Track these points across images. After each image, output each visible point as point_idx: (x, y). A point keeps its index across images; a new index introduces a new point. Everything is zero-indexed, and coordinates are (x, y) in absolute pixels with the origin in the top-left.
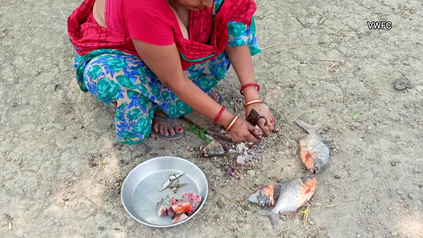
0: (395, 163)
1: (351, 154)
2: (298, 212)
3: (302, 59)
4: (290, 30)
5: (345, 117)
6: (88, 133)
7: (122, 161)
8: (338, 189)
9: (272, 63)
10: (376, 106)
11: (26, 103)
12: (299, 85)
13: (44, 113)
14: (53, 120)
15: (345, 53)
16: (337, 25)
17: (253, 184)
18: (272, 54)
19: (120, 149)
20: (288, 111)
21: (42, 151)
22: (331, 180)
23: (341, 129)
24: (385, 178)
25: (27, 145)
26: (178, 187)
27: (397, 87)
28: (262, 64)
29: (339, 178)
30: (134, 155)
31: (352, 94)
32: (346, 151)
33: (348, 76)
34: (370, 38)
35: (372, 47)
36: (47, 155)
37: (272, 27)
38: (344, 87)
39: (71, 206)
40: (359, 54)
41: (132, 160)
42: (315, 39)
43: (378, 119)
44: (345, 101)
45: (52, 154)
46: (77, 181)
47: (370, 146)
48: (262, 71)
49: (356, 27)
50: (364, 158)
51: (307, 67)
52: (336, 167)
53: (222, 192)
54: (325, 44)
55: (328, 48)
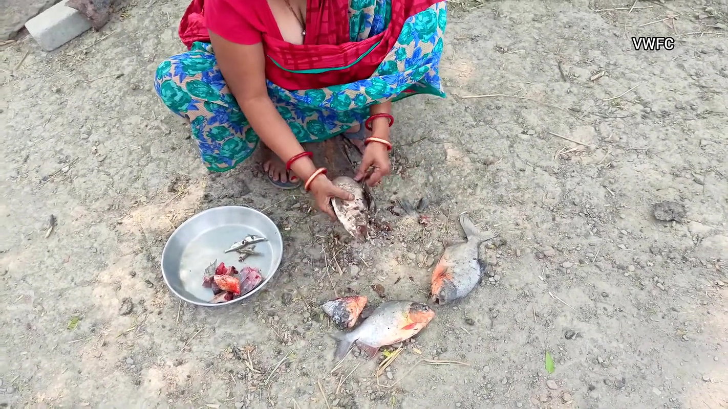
0: (572, 336)
1: (513, 294)
2: (382, 351)
3: (529, 127)
4: (537, 78)
5: (540, 235)
6: (189, 147)
7: (206, 196)
8: (460, 340)
9: (480, 121)
10: (601, 233)
11: (147, 88)
12: (500, 164)
13: (159, 106)
14: (163, 118)
15: (604, 135)
16: (618, 89)
17: (347, 286)
18: (488, 108)
19: (213, 180)
20: (460, 198)
21: (131, 153)
22: (459, 322)
23: (522, 251)
24: (541, 353)
25: (121, 141)
26: (249, 254)
27: (656, 214)
28: (463, 119)
29: (472, 324)
30: (225, 193)
31: (574, 203)
32: (508, 287)
33: (587, 173)
34: (664, 122)
35: (658, 137)
36: (133, 160)
37: (512, 68)
38: (568, 187)
39: (120, 233)
40: (627, 143)
41: (219, 198)
42: (570, 101)
43: (592, 255)
44: (555, 210)
45: (139, 160)
46: (145, 203)
47: (550, 292)
48: (458, 129)
49: (650, 100)
50: (529, 308)
51: (528, 141)
52: (479, 306)
53: (299, 283)
54: (580, 113)
55: (581, 121)
